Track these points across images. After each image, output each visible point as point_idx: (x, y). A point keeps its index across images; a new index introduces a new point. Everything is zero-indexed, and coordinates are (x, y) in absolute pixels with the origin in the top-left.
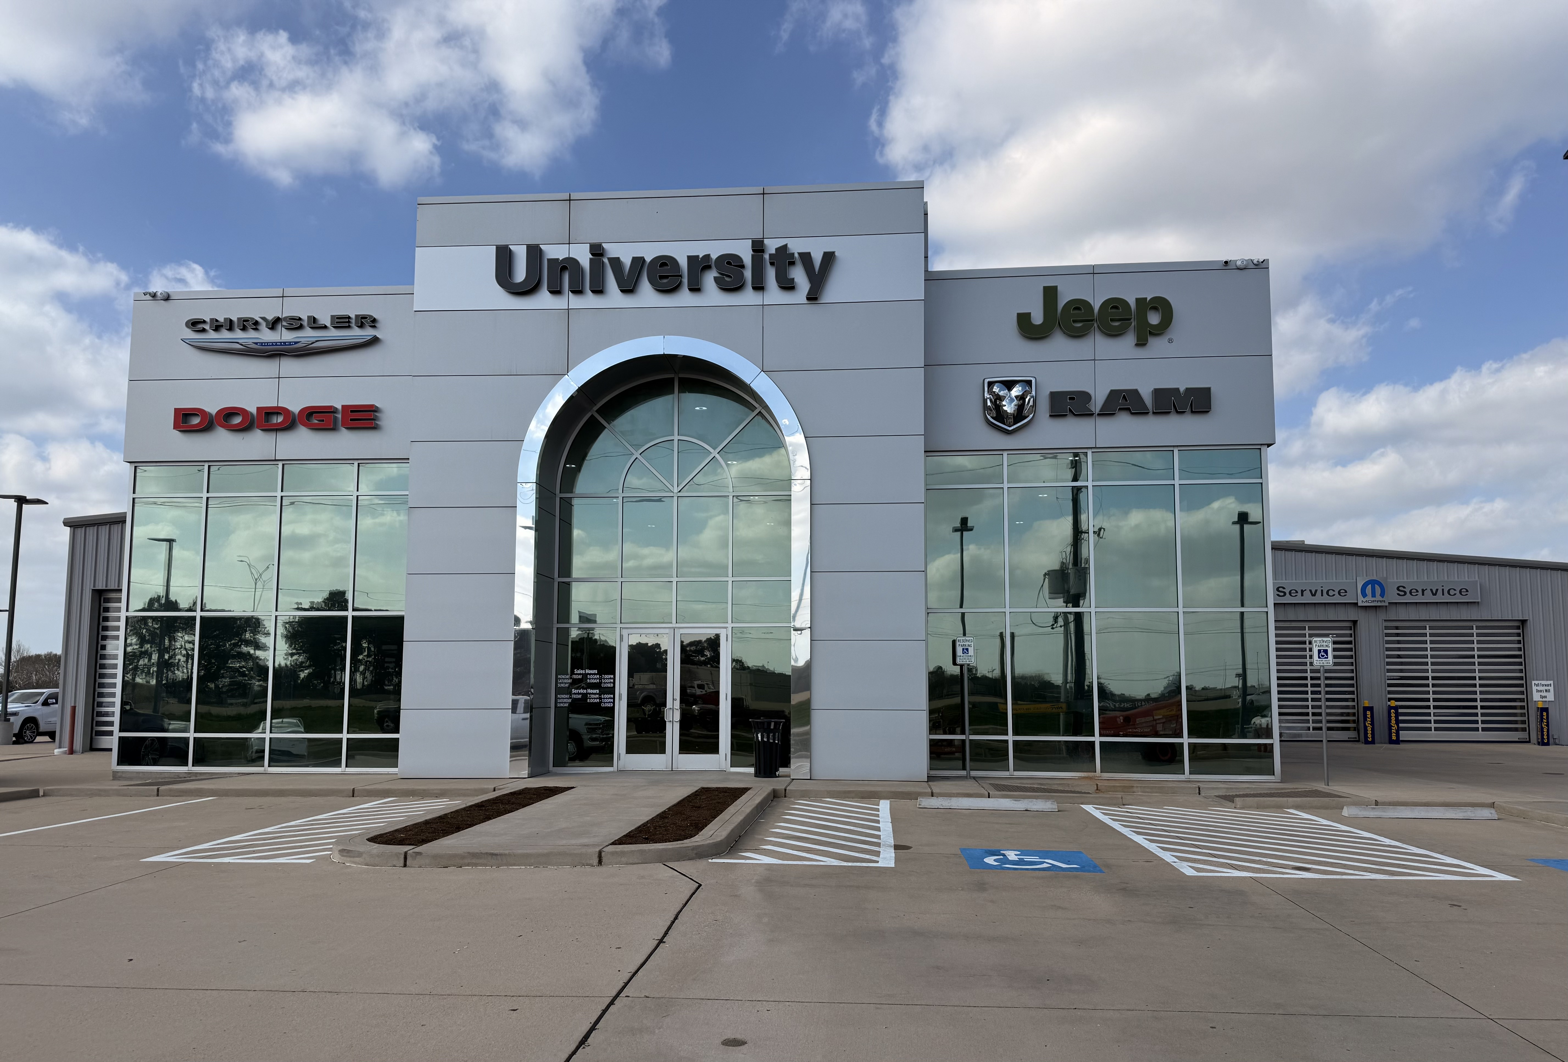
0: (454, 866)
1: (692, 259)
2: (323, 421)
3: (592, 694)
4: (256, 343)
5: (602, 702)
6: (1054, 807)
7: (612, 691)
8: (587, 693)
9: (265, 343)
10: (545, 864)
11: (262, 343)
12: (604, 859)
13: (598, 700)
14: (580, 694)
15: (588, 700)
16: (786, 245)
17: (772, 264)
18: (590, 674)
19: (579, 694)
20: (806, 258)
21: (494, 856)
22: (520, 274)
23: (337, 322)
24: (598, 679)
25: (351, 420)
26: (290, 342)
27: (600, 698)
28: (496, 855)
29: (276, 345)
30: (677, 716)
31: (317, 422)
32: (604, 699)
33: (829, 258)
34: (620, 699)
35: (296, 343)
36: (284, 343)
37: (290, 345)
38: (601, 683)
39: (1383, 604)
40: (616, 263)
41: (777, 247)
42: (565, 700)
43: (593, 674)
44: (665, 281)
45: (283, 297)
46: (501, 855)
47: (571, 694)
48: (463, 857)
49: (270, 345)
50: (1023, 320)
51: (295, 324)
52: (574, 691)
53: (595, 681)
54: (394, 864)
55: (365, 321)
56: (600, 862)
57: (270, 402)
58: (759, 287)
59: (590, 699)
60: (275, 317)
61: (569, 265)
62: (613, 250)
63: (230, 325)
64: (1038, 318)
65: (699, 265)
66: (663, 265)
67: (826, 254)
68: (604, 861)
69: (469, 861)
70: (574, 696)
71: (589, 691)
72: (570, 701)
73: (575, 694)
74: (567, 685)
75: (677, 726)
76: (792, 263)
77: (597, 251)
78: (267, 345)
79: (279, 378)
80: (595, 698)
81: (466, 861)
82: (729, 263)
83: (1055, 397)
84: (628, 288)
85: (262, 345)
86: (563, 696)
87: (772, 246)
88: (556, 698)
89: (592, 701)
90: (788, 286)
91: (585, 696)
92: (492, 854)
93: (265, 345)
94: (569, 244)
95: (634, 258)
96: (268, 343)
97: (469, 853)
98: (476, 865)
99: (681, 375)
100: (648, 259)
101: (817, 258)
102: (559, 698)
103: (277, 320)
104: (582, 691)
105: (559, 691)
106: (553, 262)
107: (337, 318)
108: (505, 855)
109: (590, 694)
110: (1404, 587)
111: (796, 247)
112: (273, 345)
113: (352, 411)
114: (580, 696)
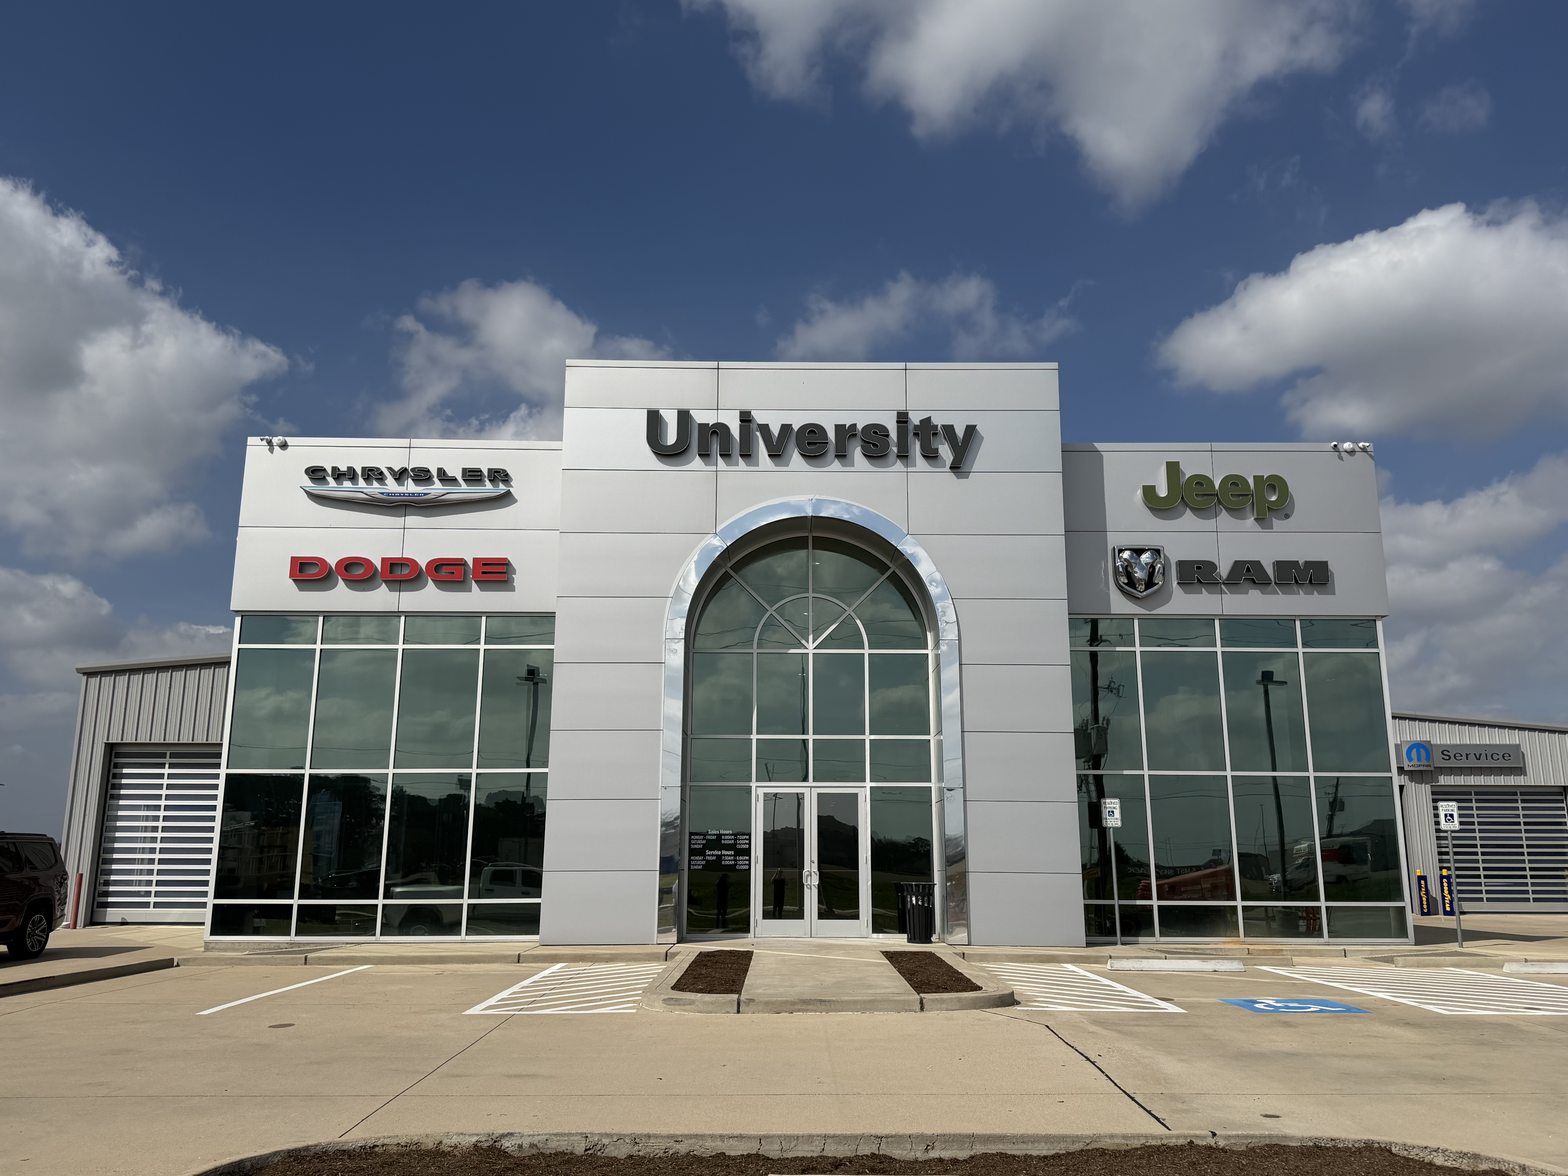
0: (786, 1012)
1: (839, 428)
2: (453, 573)
3: (727, 855)
4: (382, 493)
5: (737, 864)
6: (1241, 967)
7: (747, 852)
8: (722, 855)
9: (392, 493)
10: (872, 1010)
11: (389, 493)
12: (926, 1007)
13: (733, 862)
14: (715, 855)
15: (723, 862)
16: (930, 418)
17: (916, 434)
18: (725, 835)
19: (713, 855)
20: (949, 430)
21: (822, 1003)
22: (671, 437)
23: (469, 475)
24: (732, 839)
25: (483, 573)
26: (419, 494)
27: (735, 860)
28: (824, 1001)
29: (404, 496)
30: (815, 881)
31: (444, 574)
32: (739, 861)
33: (971, 430)
34: (756, 862)
35: (425, 494)
36: (412, 494)
37: (419, 496)
38: (736, 844)
39: (1429, 768)
40: (765, 429)
41: (921, 419)
42: (699, 863)
43: (727, 835)
44: (813, 447)
45: (410, 448)
46: (829, 1001)
47: (705, 856)
48: (793, 1003)
49: (397, 496)
50: (1149, 492)
51: (422, 476)
52: (708, 852)
53: (730, 842)
54: (728, 1010)
55: (499, 476)
56: (922, 1009)
57: (395, 553)
58: (904, 455)
59: (725, 861)
60: (402, 468)
61: (721, 430)
62: (759, 417)
63: (351, 474)
64: (1163, 492)
65: (845, 433)
66: (812, 432)
67: (968, 427)
68: (925, 1007)
69: (800, 1008)
70: (708, 858)
71: (724, 852)
72: (704, 863)
73: (708, 855)
74: (701, 846)
75: (815, 892)
76: (935, 434)
77: (746, 418)
78: (395, 496)
79: (404, 528)
80: (730, 860)
81: (796, 1007)
82: (875, 433)
83: (1182, 565)
84: (777, 454)
85: (389, 496)
86: (697, 858)
87: (915, 418)
88: (690, 860)
89: (727, 863)
90: (931, 455)
91: (719, 857)
92: (821, 1001)
93: (392, 496)
94: (718, 409)
95: (782, 425)
96: (395, 493)
97: (798, 999)
98: (807, 1011)
99: (815, 535)
100: (796, 428)
101: (960, 432)
102: (693, 860)
103: (404, 471)
104: (716, 852)
105: (692, 852)
106: (703, 427)
107: (469, 471)
108: (833, 1001)
109: (725, 855)
110: (1448, 752)
111: (938, 420)
112: (400, 496)
113: (483, 564)
114: (714, 858)
